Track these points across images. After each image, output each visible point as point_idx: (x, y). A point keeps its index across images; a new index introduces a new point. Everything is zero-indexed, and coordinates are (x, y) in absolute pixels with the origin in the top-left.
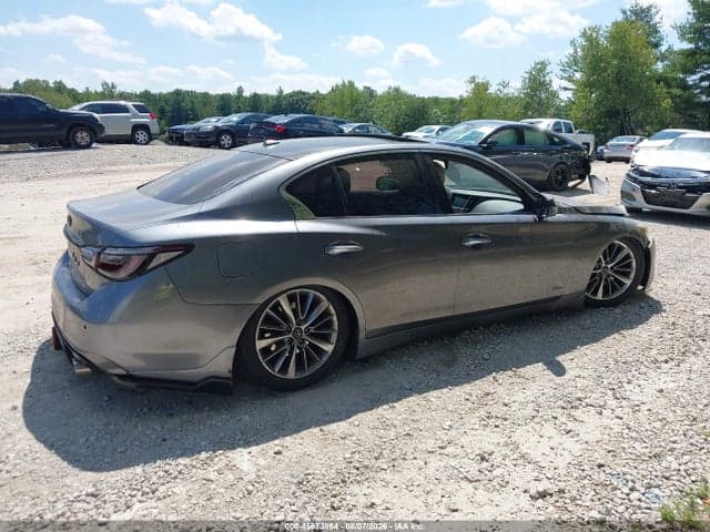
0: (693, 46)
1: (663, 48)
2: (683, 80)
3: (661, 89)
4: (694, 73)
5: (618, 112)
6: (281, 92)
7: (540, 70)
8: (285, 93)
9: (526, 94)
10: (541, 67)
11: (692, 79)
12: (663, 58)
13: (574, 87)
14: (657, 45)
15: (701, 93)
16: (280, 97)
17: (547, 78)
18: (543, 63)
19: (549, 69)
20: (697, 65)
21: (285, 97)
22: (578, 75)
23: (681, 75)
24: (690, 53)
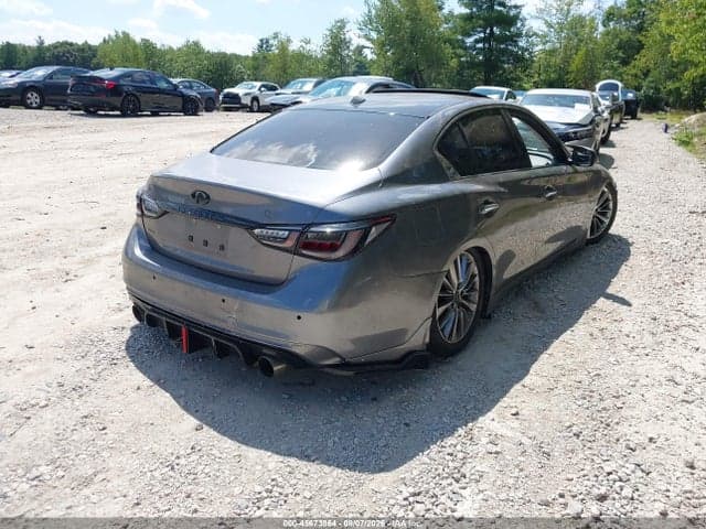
0: (468, 11)
1: (445, 11)
2: (463, 42)
3: (448, 50)
4: (470, 36)
5: (413, 71)
6: (42, 43)
7: (341, 28)
8: (47, 43)
9: (329, 52)
10: (341, 25)
11: (469, 41)
12: (447, 20)
13: (371, 46)
14: (441, 8)
15: (477, 54)
16: (41, 48)
17: (347, 36)
18: (342, 21)
19: (348, 27)
20: (473, 29)
21: (48, 48)
22: (374, 35)
23: (460, 37)
24: (468, 18)
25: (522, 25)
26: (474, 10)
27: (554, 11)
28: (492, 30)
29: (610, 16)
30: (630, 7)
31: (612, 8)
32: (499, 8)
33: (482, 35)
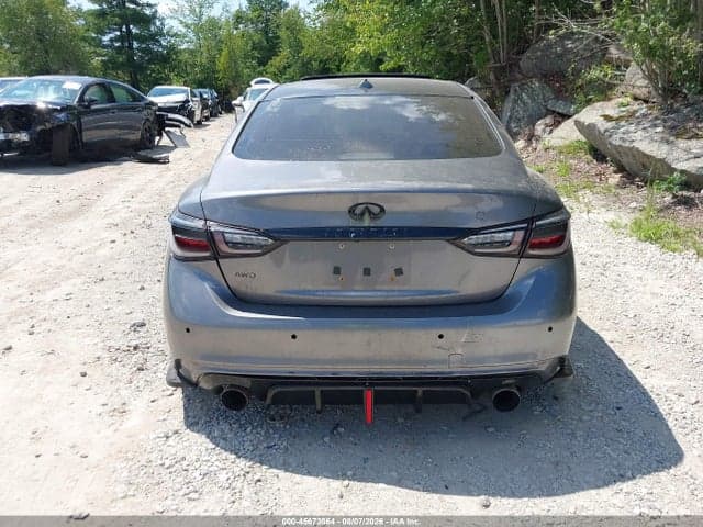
0: (98, 7)
1: (71, 6)
20: (108, 27)
23: (94, 35)
24: (101, 14)
25: (162, 24)
26: (105, 6)
27: (188, 13)
28: (128, 28)
29: (239, 18)
30: (255, 11)
31: (238, 11)
32: (132, 6)
33: (118, 33)
